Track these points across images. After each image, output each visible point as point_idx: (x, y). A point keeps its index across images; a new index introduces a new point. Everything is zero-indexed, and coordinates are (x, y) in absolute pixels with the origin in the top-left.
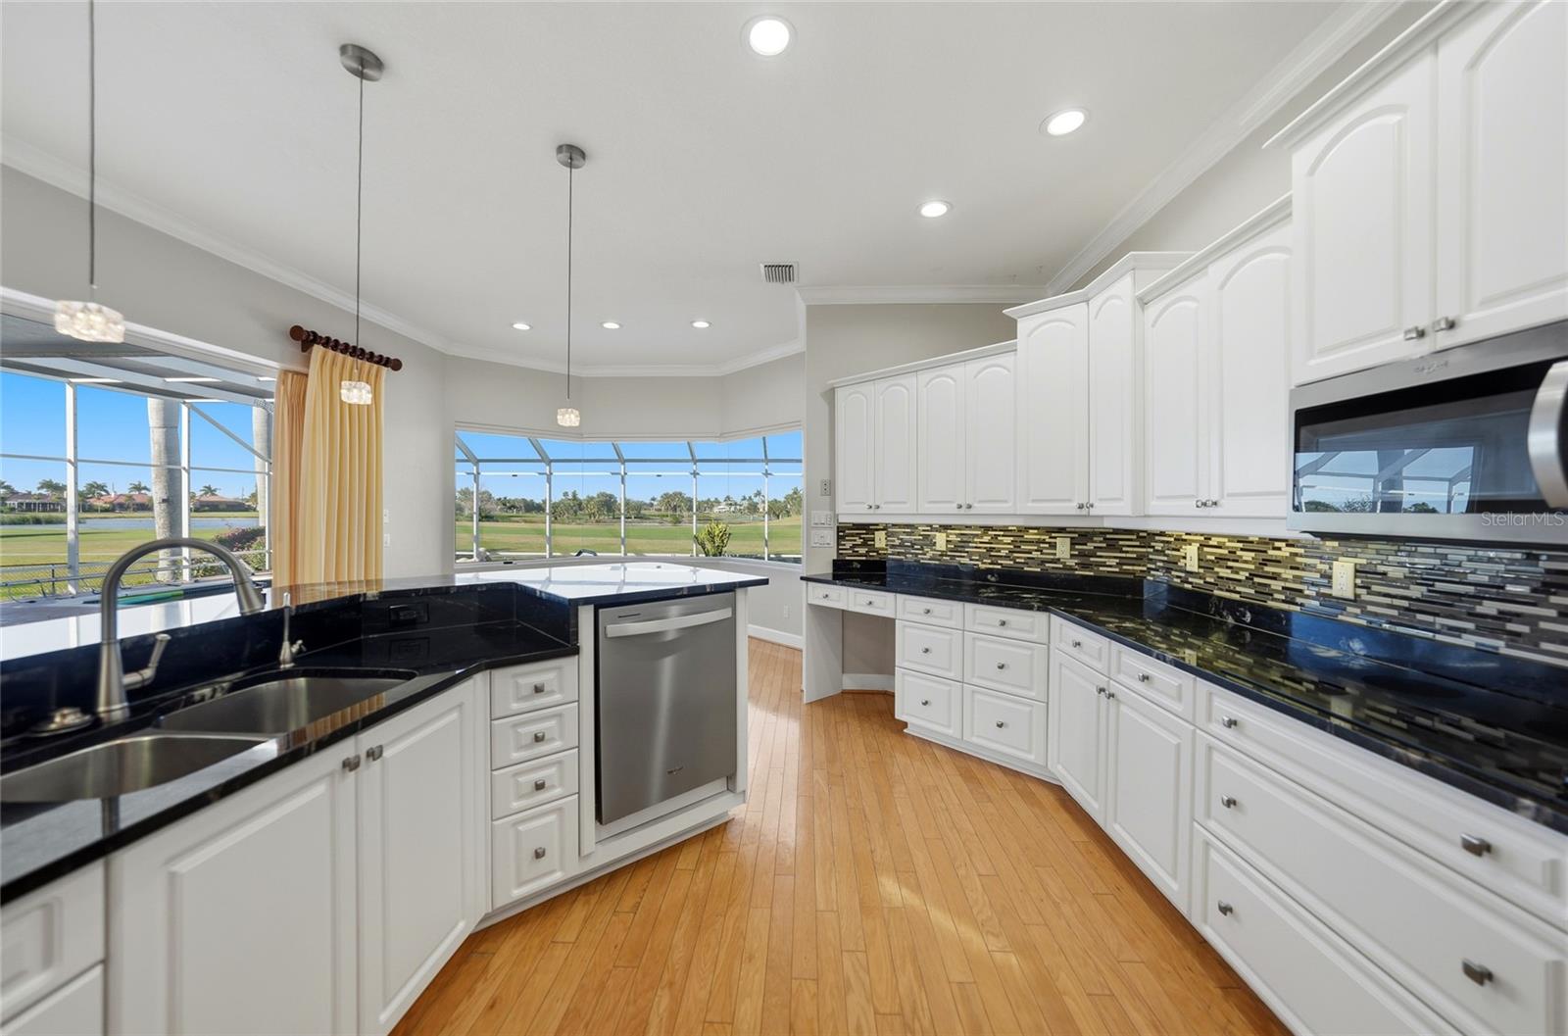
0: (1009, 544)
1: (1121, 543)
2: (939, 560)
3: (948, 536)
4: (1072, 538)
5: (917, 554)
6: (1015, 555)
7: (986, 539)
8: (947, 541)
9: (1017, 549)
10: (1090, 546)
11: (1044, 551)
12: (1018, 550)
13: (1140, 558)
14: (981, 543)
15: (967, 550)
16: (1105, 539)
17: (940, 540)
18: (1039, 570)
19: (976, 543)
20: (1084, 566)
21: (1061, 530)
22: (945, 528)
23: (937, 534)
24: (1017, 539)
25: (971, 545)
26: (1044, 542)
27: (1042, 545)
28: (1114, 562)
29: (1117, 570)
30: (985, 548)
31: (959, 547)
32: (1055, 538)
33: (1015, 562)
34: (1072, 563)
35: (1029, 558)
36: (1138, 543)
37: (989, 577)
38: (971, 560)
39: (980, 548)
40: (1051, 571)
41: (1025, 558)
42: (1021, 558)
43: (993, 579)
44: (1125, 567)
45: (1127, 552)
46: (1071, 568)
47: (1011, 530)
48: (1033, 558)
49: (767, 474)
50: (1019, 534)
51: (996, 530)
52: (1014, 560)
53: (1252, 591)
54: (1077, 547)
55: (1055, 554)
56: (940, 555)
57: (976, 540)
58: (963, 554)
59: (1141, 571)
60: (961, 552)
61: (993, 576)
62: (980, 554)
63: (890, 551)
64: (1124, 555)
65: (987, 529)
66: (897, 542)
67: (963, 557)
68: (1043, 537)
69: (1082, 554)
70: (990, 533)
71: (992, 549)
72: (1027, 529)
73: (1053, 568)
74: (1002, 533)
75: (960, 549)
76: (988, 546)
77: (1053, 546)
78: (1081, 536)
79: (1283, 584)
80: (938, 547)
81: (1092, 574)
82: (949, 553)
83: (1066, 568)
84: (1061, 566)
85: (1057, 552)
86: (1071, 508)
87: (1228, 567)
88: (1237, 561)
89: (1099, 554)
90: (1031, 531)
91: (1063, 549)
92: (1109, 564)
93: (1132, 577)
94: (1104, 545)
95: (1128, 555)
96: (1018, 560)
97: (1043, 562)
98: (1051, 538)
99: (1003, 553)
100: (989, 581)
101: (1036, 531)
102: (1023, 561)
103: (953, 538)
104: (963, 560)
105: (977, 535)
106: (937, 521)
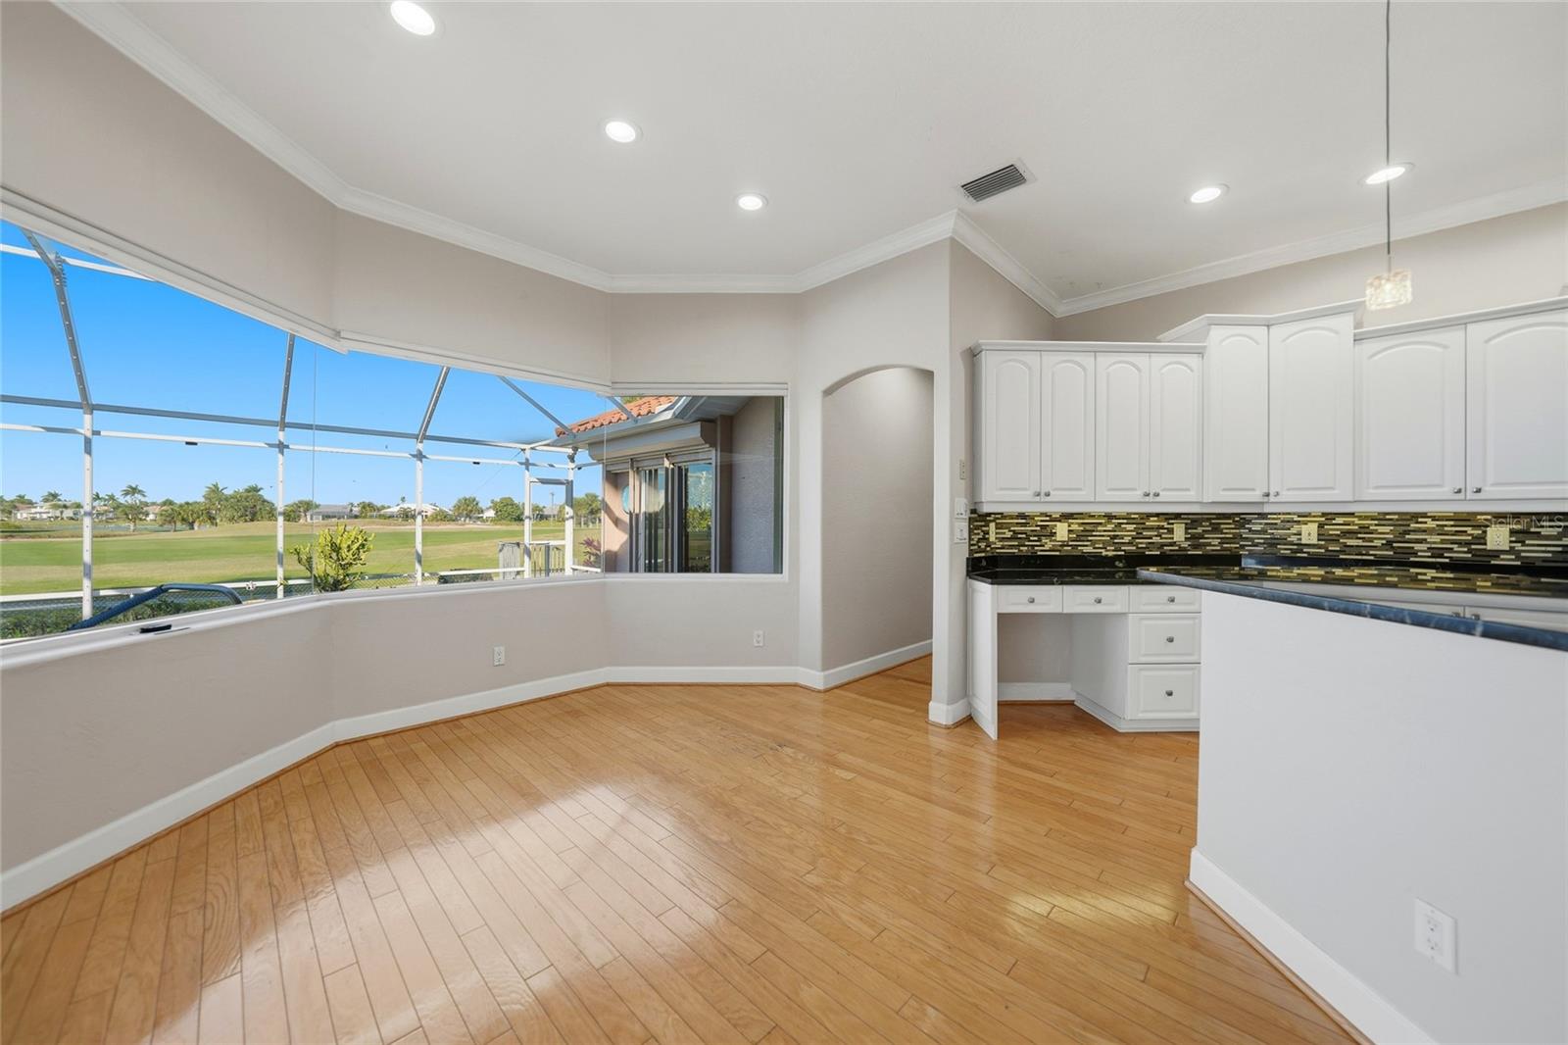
0: (1131, 531)
1: (1222, 526)
2: (1060, 551)
3: (1069, 526)
4: (1186, 524)
5: (1033, 546)
6: (1137, 541)
7: (1110, 527)
8: (1069, 531)
9: (1139, 536)
10: (1200, 530)
11: (1163, 536)
12: (1141, 536)
13: (1238, 537)
14: (1105, 531)
15: (1090, 538)
16: (1211, 524)
17: (1062, 531)
18: (1158, 553)
19: (1100, 531)
20: (1195, 547)
21: (1178, 516)
22: (1066, 517)
23: (1058, 524)
24: (1139, 526)
25: (1094, 533)
26: (1163, 528)
27: (1161, 531)
28: (1216, 542)
29: (1219, 548)
30: (1109, 536)
31: (1081, 537)
32: (1173, 524)
33: (1138, 548)
34: (1185, 545)
35: (1150, 543)
36: (1233, 526)
37: (1117, 563)
38: (1095, 548)
39: (1103, 536)
40: (1168, 553)
41: (1146, 543)
42: (1142, 543)
43: (1121, 565)
44: (1225, 545)
45: (1226, 533)
46: (1185, 549)
47: (1134, 519)
48: (1153, 543)
49: (420, 456)
50: (1142, 521)
51: (1119, 519)
52: (1136, 545)
53: (1392, 553)
54: (1190, 531)
55: (1173, 538)
56: (1061, 546)
57: (1099, 528)
58: (1086, 543)
59: (1236, 548)
60: (1083, 541)
61: (1121, 562)
62: (1104, 542)
63: (999, 545)
64: (1223, 536)
65: (1110, 517)
66: (1009, 535)
67: (1086, 546)
68: (1162, 524)
69: (1194, 537)
70: (1114, 521)
71: (1115, 537)
72: (1149, 515)
73: (1171, 550)
74: (1125, 521)
75: (1082, 538)
76: (1113, 533)
77: (1171, 531)
78: (1193, 521)
79: (1429, 546)
80: (1059, 537)
81: (1200, 553)
82: (1071, 543)
83: (1181, 549)
84: (1177, 548)
85: (1175, 536)
86: (1256, 496)
87: (1360, 538)
88: (1372, 533)
89: (1206, 536)
90: (1152, 519)
91: (1179, 533)
92: (1213, 544)
93: (1228, 553)
94: (1210, 529)
95: (1227, 536)
96: (1140, 546)
97: (1163, 545)
98: (1169, 524)
99: (1127, 540)
100: (1117, 567)
101: (1156, 519)
102: (1144, 546)
103: (1075, 527)
104: (1086, 550)
105: (1100, 524)
106: (1057, 510)
